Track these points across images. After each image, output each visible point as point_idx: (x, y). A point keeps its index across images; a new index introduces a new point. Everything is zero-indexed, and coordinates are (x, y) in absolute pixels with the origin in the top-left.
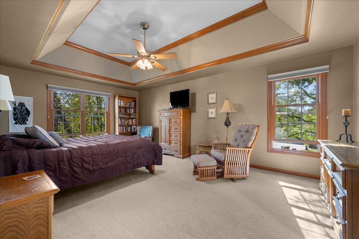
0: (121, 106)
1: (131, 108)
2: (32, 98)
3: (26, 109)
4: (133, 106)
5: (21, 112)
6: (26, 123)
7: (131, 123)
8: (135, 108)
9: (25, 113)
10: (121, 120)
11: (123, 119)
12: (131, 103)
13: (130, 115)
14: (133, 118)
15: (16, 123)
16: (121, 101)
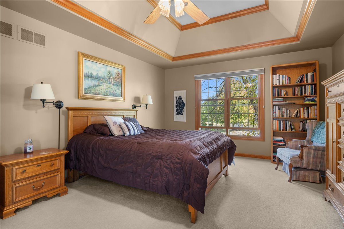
0: (281, 84)
1: (305, 85)
2: (185, 91)
3: (182, 101)
4: (309, 81)
5: (179, 104)
6: (182, 113)
7: (304, 116)
8: (314, 84)
9: (182, 105)
10: (279, 109)
11: (285, 108)
12: (305, 75)
13: (304, 98)
14: (308, 106)
15: (177, 114)
16: (281, 76)
